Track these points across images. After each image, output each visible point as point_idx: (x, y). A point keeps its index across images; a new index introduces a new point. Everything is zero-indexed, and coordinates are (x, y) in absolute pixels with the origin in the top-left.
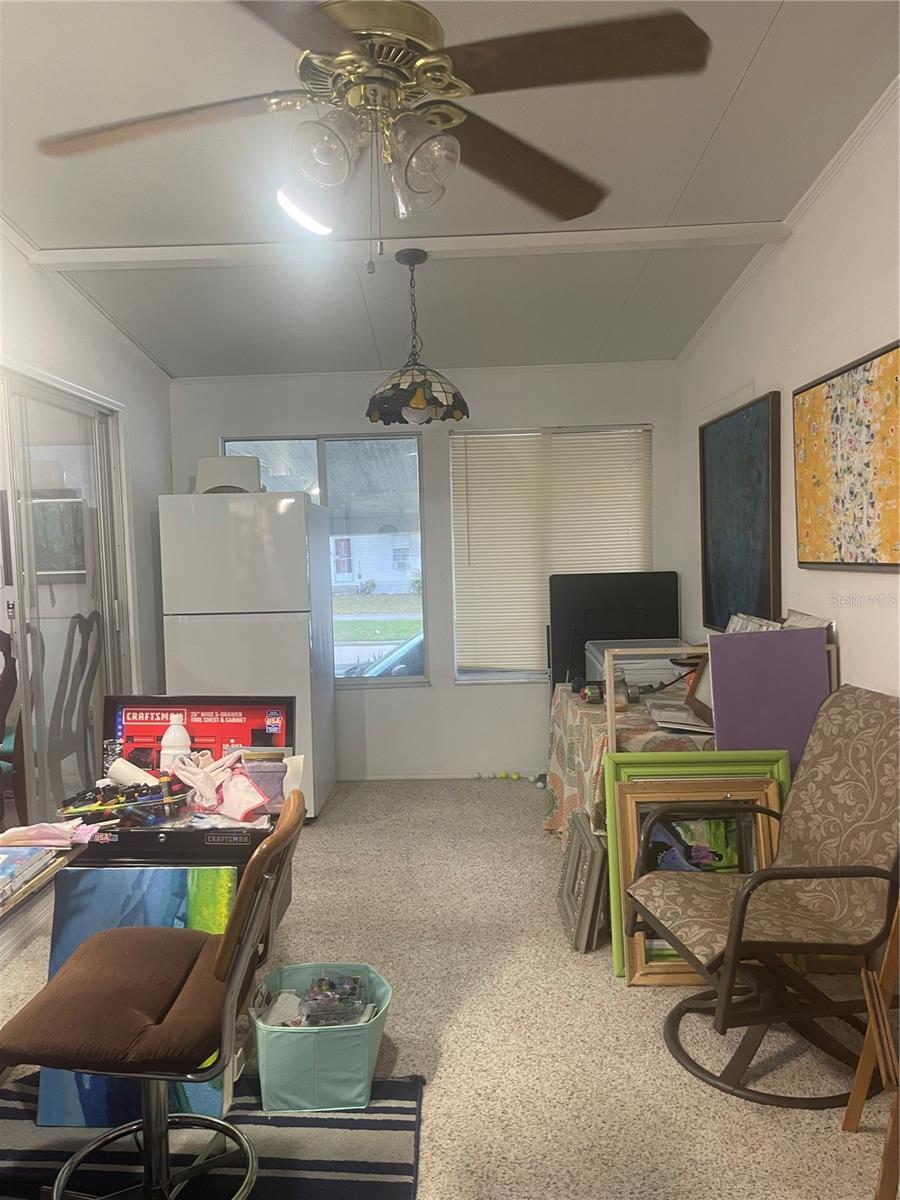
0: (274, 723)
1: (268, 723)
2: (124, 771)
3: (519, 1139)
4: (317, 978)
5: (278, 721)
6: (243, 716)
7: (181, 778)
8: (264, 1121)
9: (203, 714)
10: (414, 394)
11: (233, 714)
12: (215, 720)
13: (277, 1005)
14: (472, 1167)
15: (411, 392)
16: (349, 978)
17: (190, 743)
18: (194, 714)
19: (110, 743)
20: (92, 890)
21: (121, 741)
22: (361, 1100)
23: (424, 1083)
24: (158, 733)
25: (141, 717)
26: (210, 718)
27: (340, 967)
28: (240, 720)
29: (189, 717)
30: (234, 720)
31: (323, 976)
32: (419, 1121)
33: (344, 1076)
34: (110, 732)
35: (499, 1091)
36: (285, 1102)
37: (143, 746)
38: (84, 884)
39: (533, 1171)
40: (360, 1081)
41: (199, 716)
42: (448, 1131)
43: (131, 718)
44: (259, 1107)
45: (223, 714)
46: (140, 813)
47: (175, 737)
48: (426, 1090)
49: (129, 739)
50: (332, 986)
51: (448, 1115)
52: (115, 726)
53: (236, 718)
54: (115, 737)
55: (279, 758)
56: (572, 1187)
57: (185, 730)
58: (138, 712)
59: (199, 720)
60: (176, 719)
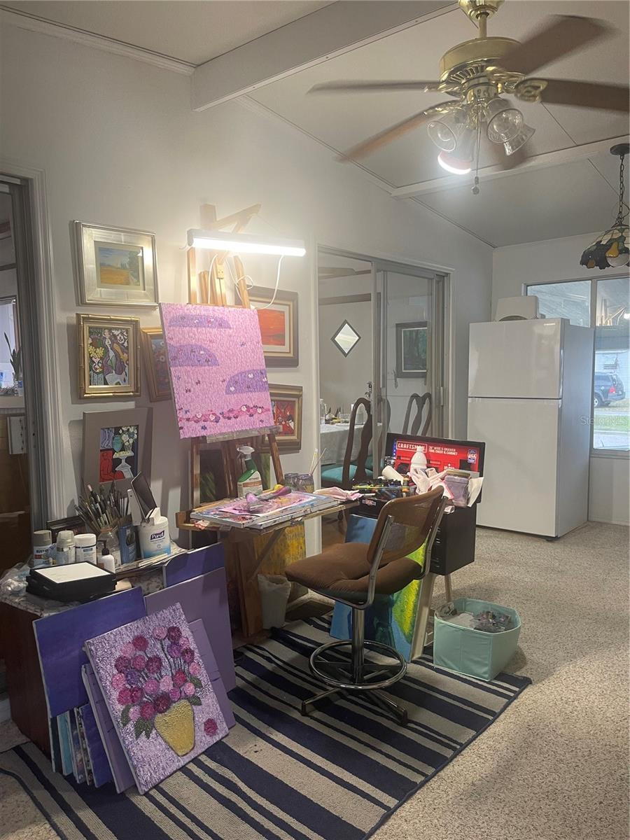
0: (472, 457)
1: (469, 457)
2: (390, 473)
3: (571, 727)
4: (486, 610)
5: (475, 456)
6: (456, 451)
7: (414, 480)
8: (431, 668)
9: (435, 448)
10: (611, 246)
11: (451, 450)
12: (441, 452)
13: (459, 617)
14: (531, 728)
15: (608, 246)
16: (504, 615)
17: (426, 463)
18: (431, 447)
19: (389, 459)
20: (363, 528)
21: (395, 458)
22: (486, 676)
23: (531, 683)
24: (411, 454)
25: (405, 447)
26: (438, 450)
27: (500, 607)
28: (454, 454)
29: (428, 449)
30: (451, 453)
31: (490, 610)
32: (515, 698)
33: (476, 659)
34: (389, 452)
35: (576, 703)
36: (445, 663)
37: (404, 462)
38: (360, 524)
39: (567, 742)
40: (486, 665)
41: (433, 449)
42: (530, 708)
43: (401, 446)
44: (432, 661)
45: (446, 449)
46: (388, 493)
47: (418, 459)
48: (530, 686)
49: (399, 457)
50: (494, 617)
51: (535, 702)
52: (392, 450)
53: (452, 452)
54: (392, 455)
55: (467, 476)
56: (587, 758)
57: (424, 456)
58: (404, 444)
59: (433, 451)
60: (420, 449)
